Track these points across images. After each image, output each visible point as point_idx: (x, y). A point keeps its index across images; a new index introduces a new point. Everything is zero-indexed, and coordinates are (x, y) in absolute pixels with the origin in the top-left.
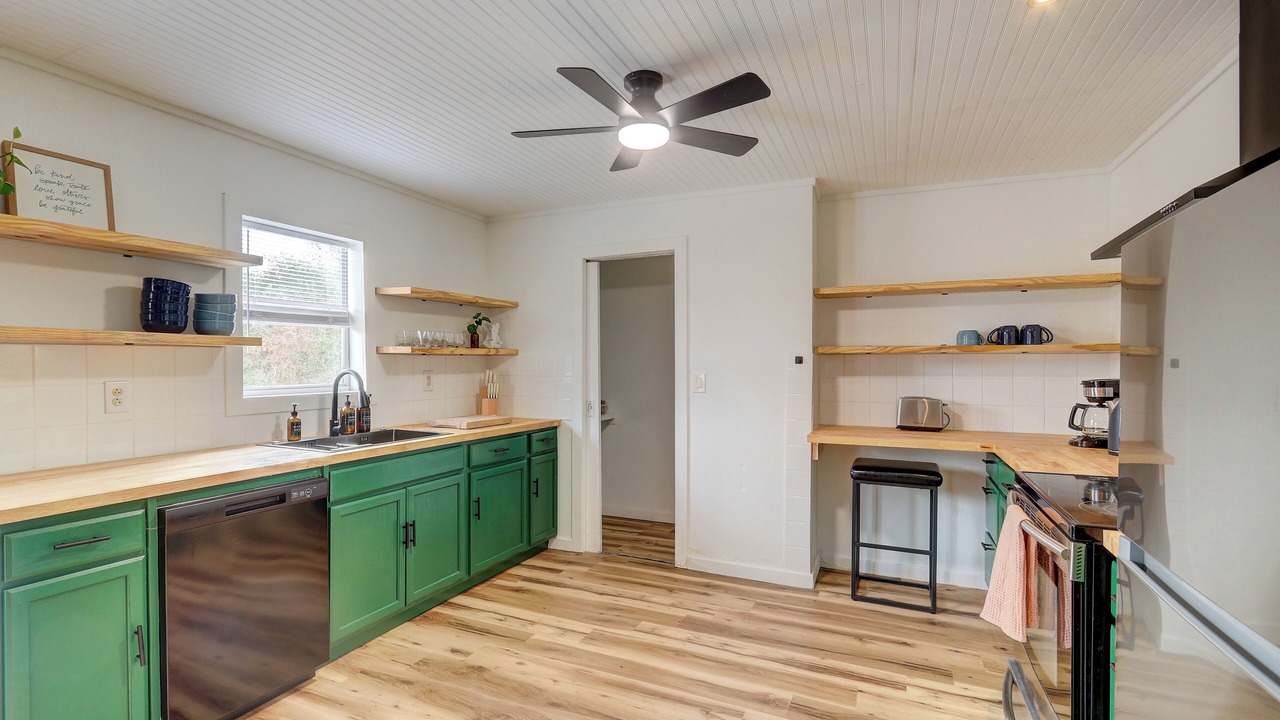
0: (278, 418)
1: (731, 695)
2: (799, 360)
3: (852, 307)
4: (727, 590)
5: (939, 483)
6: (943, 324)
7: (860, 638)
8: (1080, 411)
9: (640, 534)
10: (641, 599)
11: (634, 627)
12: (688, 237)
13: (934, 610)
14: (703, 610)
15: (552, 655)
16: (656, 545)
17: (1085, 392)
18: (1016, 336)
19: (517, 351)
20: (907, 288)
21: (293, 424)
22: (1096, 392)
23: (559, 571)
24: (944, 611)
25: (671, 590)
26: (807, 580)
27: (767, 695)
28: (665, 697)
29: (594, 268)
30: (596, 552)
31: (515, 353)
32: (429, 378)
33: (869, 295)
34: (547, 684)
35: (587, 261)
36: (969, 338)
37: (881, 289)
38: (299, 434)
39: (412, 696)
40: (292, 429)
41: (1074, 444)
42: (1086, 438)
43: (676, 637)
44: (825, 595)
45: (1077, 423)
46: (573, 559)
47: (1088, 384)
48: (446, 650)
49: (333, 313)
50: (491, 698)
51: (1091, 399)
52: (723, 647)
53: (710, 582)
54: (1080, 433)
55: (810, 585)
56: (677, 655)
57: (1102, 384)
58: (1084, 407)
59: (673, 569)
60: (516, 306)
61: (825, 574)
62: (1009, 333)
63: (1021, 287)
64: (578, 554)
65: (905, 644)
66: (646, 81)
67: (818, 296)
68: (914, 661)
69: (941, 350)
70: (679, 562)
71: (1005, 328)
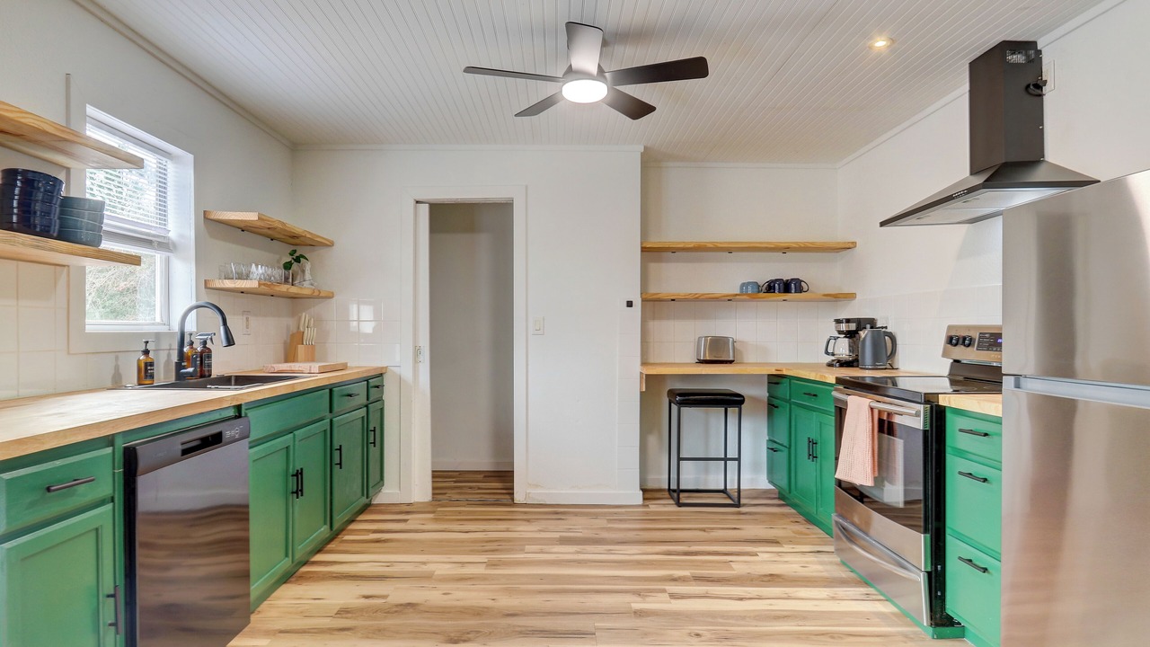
0: (117, 358)
1: (646, 581)
2: (630, 304)
3: (660, 260)
4: (576, 514)
5: (742, 402)
6: (729, 277)
7: (704, 530)
8: (832, 342)
9: (455, 482)
10: (508, 531)
11: (522, 551)
12: (527, 187)
13: (738, 505)
14: (569, 530)
15: (469, 583)
16: (479, 489)
17: (836, 327)
18: (786, 287)
19: (333, 293)
20: (711, 246)
21: (146, 364)
22: (844, 327)
23: (406, 521)
24: (744, 505)
25: (528, 520)
26: (638, 498)
27: (671, 575)
28: (598, 592)
29: (425, 209)
30: (426, 501)
31: (330, 296)
32: (247, 319)
33: (674, 250)
34: (490, 603)
35: (417, 202)
36: (752, 288)
37: (691, 246)
38: (152, 376)
39: (362, 638)
40: (146, 370)
41: (830, 365)
42: (839, 361)
43: (568, 551)
44: (654, 507)
45: (830, 350)
46: (407, 509)
47: (838, 321)
48: (358, 598)
49: (158, 236)
50: (446, 623)
51: (840, 332)
52: (609, 552)
53: (557, 511)
54: (833, 358)
55: (640, 501)
57: (848, 321)
58: (836, 339)
59: (513, 504)
60: (330, 244)
61: (648, 493)
62: (779, 285)
63: (785, 249)
64: (409, 504)
65: (735, 529)
67: (644, 250)
68: (749, 538)
69: (730, 299)
70: (518, 498)
71: (777, 280)
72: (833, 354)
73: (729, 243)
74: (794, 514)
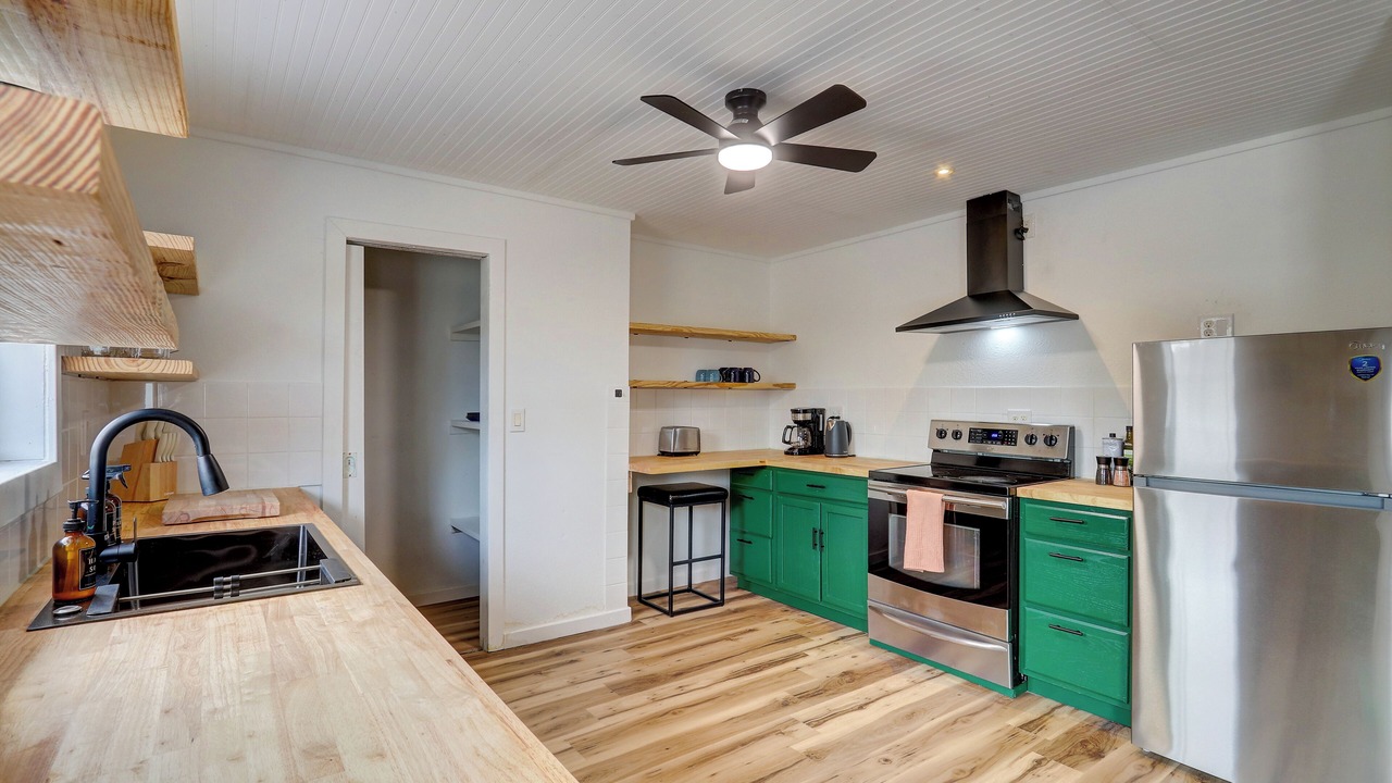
2: (618, 393)
7: (729, 639)
8: (789, 431)
13: (722, 603)
17: (793, 417)
18: (740, 376)
22: (800, 417)
26: (624, 613)
29: (359, 252)
35: (348, 242)
41: (789, 453)
42: (795, 449)
44: (648, 622)
45: (787, 439)
47: (795, 412)
51: (796, 422)
54: (790, 446)
55: (629, 618)
56: (674, 714)
57: (805, 411)
58: (792, 428)
62: (735, 374)
66: (747, 102)
70: (494, 644)
71: (732, 369)
72: (789, 443)
73: (702, 329)
74: (765, 605)
